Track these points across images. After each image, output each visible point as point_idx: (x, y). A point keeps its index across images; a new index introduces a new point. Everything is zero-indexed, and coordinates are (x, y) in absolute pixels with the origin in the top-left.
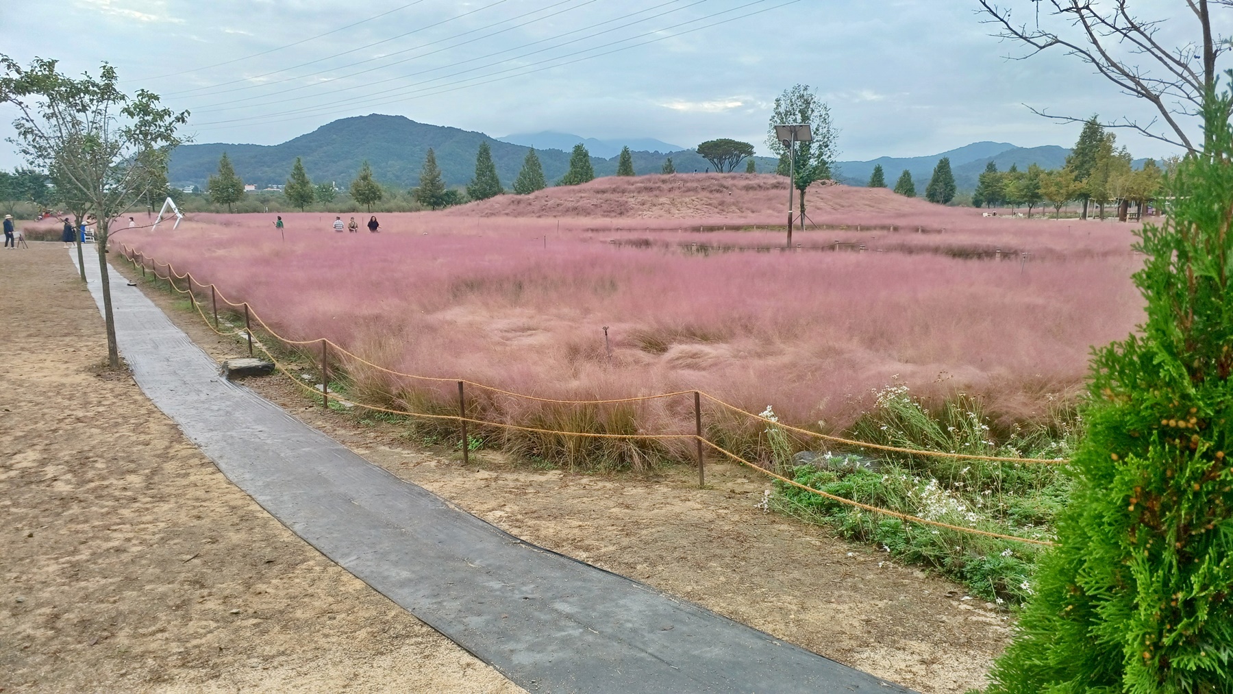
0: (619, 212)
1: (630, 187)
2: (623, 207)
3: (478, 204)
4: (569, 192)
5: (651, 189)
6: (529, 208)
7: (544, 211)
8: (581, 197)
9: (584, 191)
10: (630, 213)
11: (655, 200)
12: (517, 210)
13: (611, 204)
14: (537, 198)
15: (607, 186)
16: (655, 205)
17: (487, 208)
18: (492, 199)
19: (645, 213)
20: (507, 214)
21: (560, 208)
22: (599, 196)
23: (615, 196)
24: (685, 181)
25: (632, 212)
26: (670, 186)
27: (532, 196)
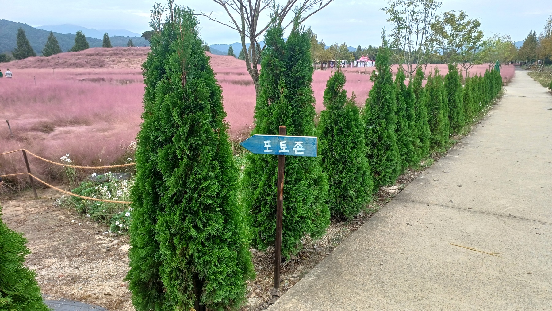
0: (100, 65)
1: (106, 53)
2: (102, 63)
3: (17, 62)
4: (72, 55)
5: (117, 54)
6: (48, 64)
7: (57, 65)
8: (79, 58)
9: (81, 55)
10: (106, 66)
11: (120, 60)
12: (41, 64)
13: (95, 62)
14: (53, 58)
15: (93, 52)
16: (119, 62)
17: (22, 64)
18: (26, 59)
19: (114, 66)
20: (35, 67)
21: (67, 64)
22: (89, 57)
23: (97, 58)
24: (136, 50)
25: (107, 65)
26: (128, 53)
27: (50, 58)
